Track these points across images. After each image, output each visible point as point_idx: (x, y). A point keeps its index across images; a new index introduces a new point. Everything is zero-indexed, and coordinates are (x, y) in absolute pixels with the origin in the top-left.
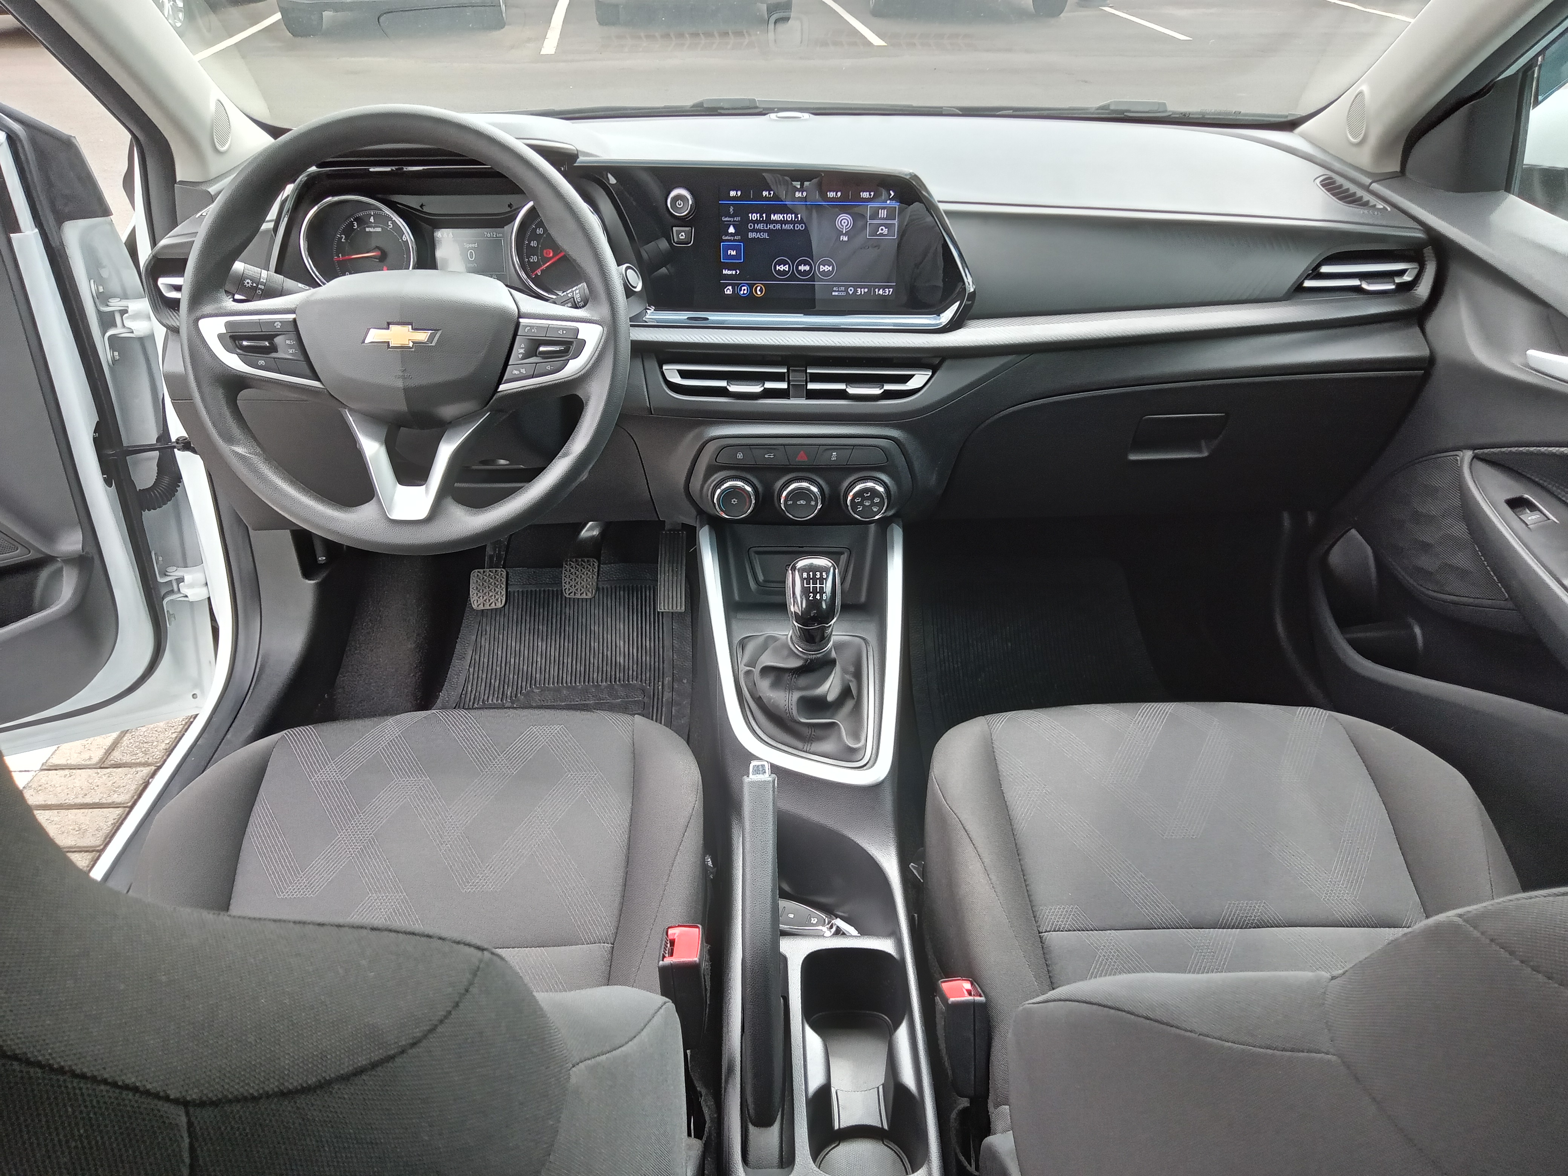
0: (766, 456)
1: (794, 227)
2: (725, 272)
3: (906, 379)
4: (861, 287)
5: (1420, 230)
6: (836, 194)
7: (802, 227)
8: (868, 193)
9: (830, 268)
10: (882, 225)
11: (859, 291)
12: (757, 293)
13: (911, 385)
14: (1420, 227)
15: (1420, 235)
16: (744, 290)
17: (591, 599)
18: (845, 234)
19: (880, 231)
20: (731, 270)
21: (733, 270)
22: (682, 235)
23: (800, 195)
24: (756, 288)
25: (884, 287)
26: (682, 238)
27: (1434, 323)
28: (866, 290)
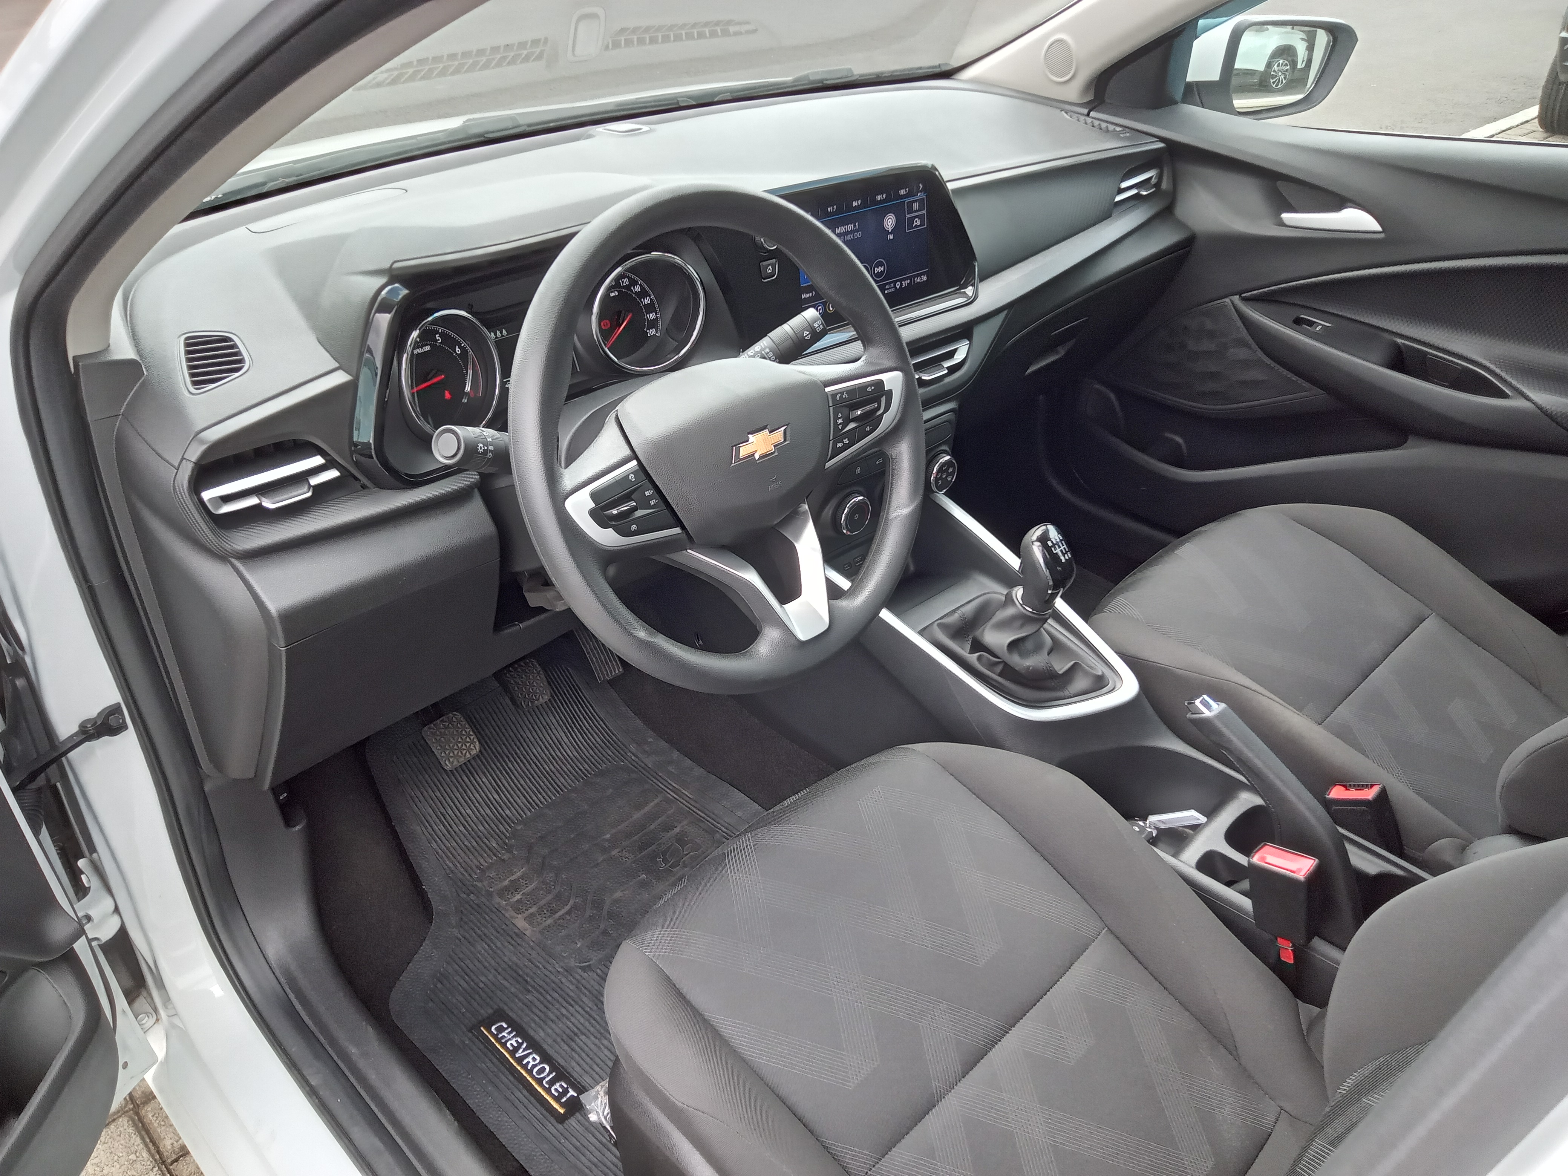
0: (877, 463)
1: (853, 236)
2: (804, 296)
3: (951, 355)
4: (905, 279)
5: (1157, 141)
6: (882, 197)
7: (860, 235)
8: (904, 190)
9: (882, 269)
10: (915, 217)
11: (904, 284)
12: (829, 310)
13: (959, 357)
14: (1157, 139)
15: (1161, 145)
16: (820, 309)
17: (549, 700)
18: (890, 233)
19: (915, 224)
20: (808, 293)
21: (809, 293)
22: (769, 269)
23: (856, 204)
24: (829, 305)
25: (920, 275)
26: (770, 271)
27: (1180, 211)
28: (909, 281)
